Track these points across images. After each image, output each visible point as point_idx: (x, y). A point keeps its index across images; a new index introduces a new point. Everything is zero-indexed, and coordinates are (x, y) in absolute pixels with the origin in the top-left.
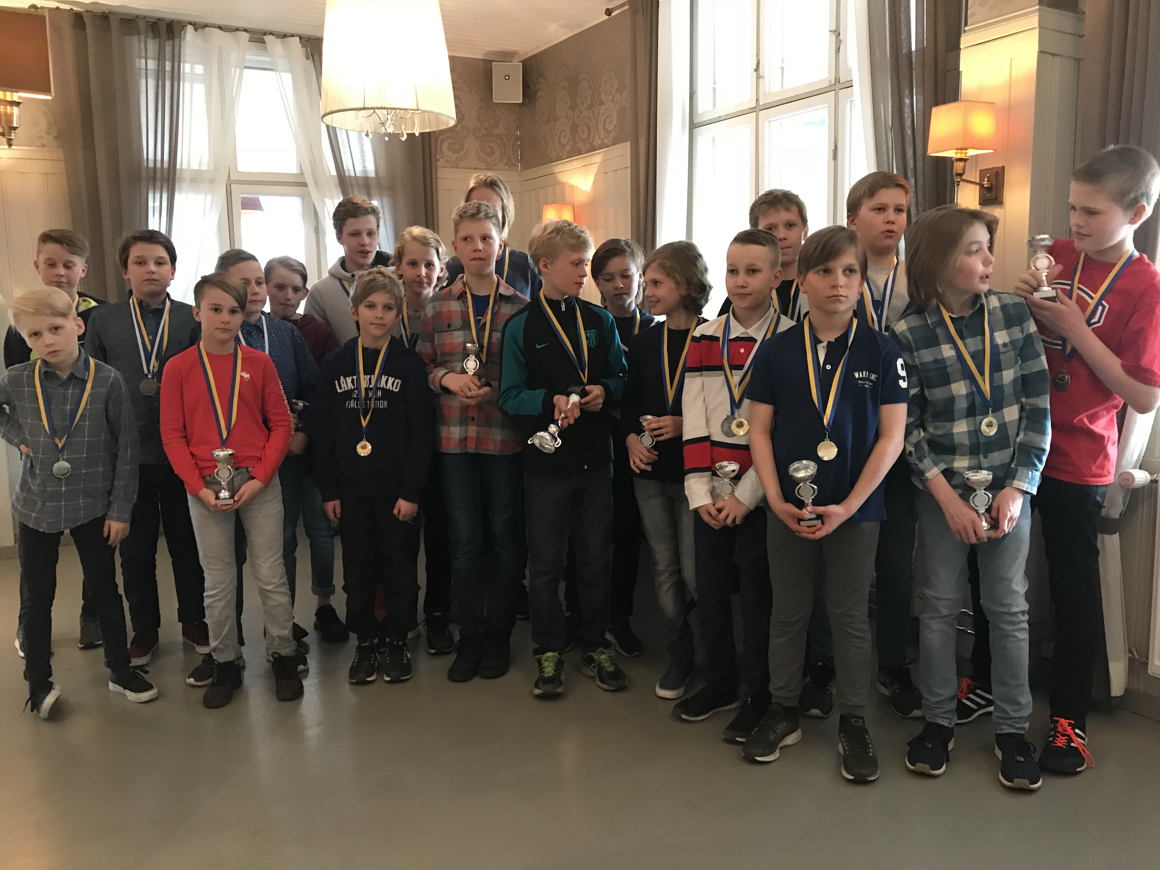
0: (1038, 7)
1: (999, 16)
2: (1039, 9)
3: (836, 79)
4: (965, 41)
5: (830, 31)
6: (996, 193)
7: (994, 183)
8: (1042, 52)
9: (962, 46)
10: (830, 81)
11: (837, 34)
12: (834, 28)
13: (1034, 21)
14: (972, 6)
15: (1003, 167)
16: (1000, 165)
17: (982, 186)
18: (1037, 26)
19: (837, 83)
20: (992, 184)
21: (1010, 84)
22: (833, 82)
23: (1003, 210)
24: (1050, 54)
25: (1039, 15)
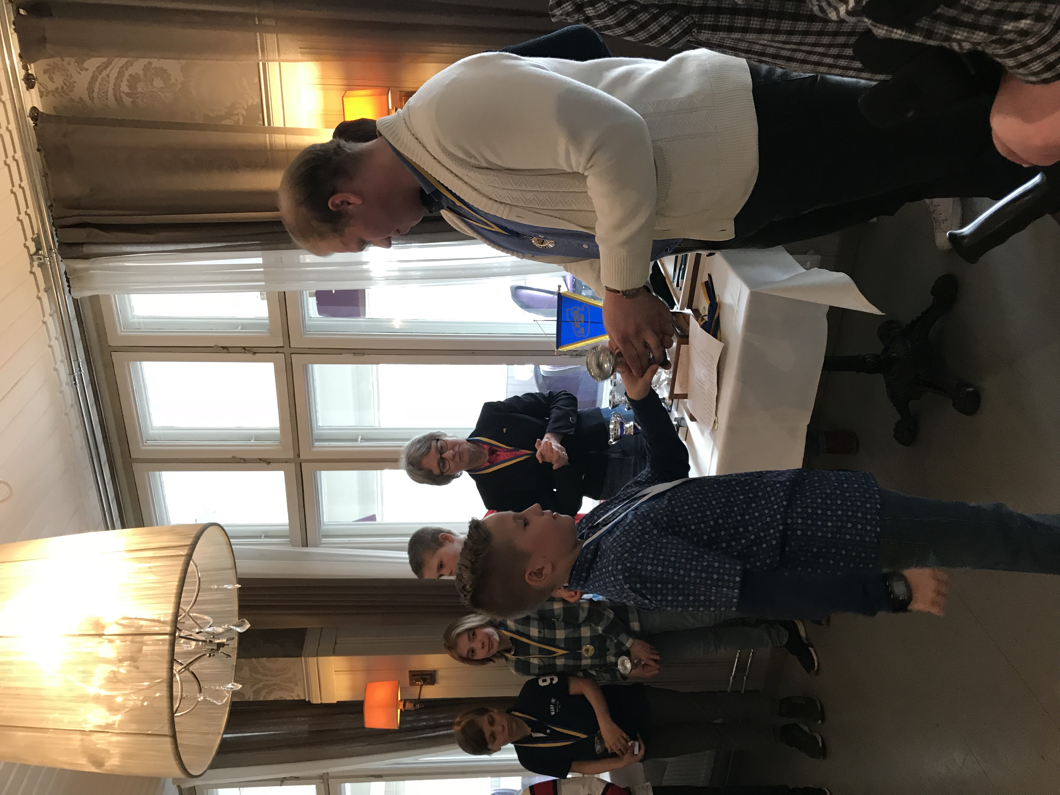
0: (303, 658)
1: (304, 680)
2: (304, 657)
3: (320, 779)
4: (316, 700)
5: (281, 785)
6: (427, 675)
7: (419, 677)
8: (334, 653)
9: (319, 702)
10: (320, 783)
11: (284, 780)
12: (279, 782)
13: (312, 661)
14: (292, 697)
15: (410, 671)
16: (408, 673)
17: (422, 685)
18: (316, 658)
19: (323, 777)
20: (421, 679)
21: (351, 671)
22: (321, 781)
23: (440, 670)
24: (335, 646)
25: (308, 657)
